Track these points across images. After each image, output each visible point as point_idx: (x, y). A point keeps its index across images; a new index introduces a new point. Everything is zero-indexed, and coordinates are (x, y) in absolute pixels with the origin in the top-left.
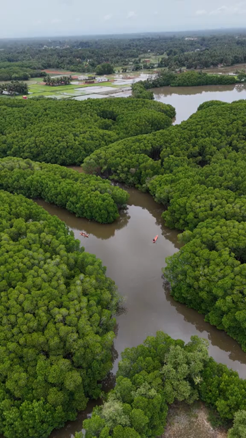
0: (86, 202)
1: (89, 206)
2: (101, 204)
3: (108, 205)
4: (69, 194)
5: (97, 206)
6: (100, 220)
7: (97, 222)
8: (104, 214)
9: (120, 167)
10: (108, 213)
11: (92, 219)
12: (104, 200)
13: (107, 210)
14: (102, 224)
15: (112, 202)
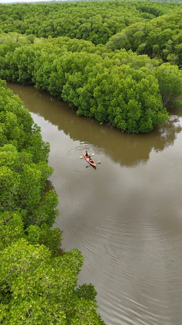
0: (99, 83)
1: (103, 92)
2: (130, 86)
3: (145, 90)
4: (69, 68)
5: (121, 91)
6: (123, 125)
7: (117, 129)
8: (133, 109)
9: (170, 41)
10: (144, 108)
11: (106, 121)
12: (137, 79)
13: (141, 100)
14: (126, 132)
15: (156, 85)
